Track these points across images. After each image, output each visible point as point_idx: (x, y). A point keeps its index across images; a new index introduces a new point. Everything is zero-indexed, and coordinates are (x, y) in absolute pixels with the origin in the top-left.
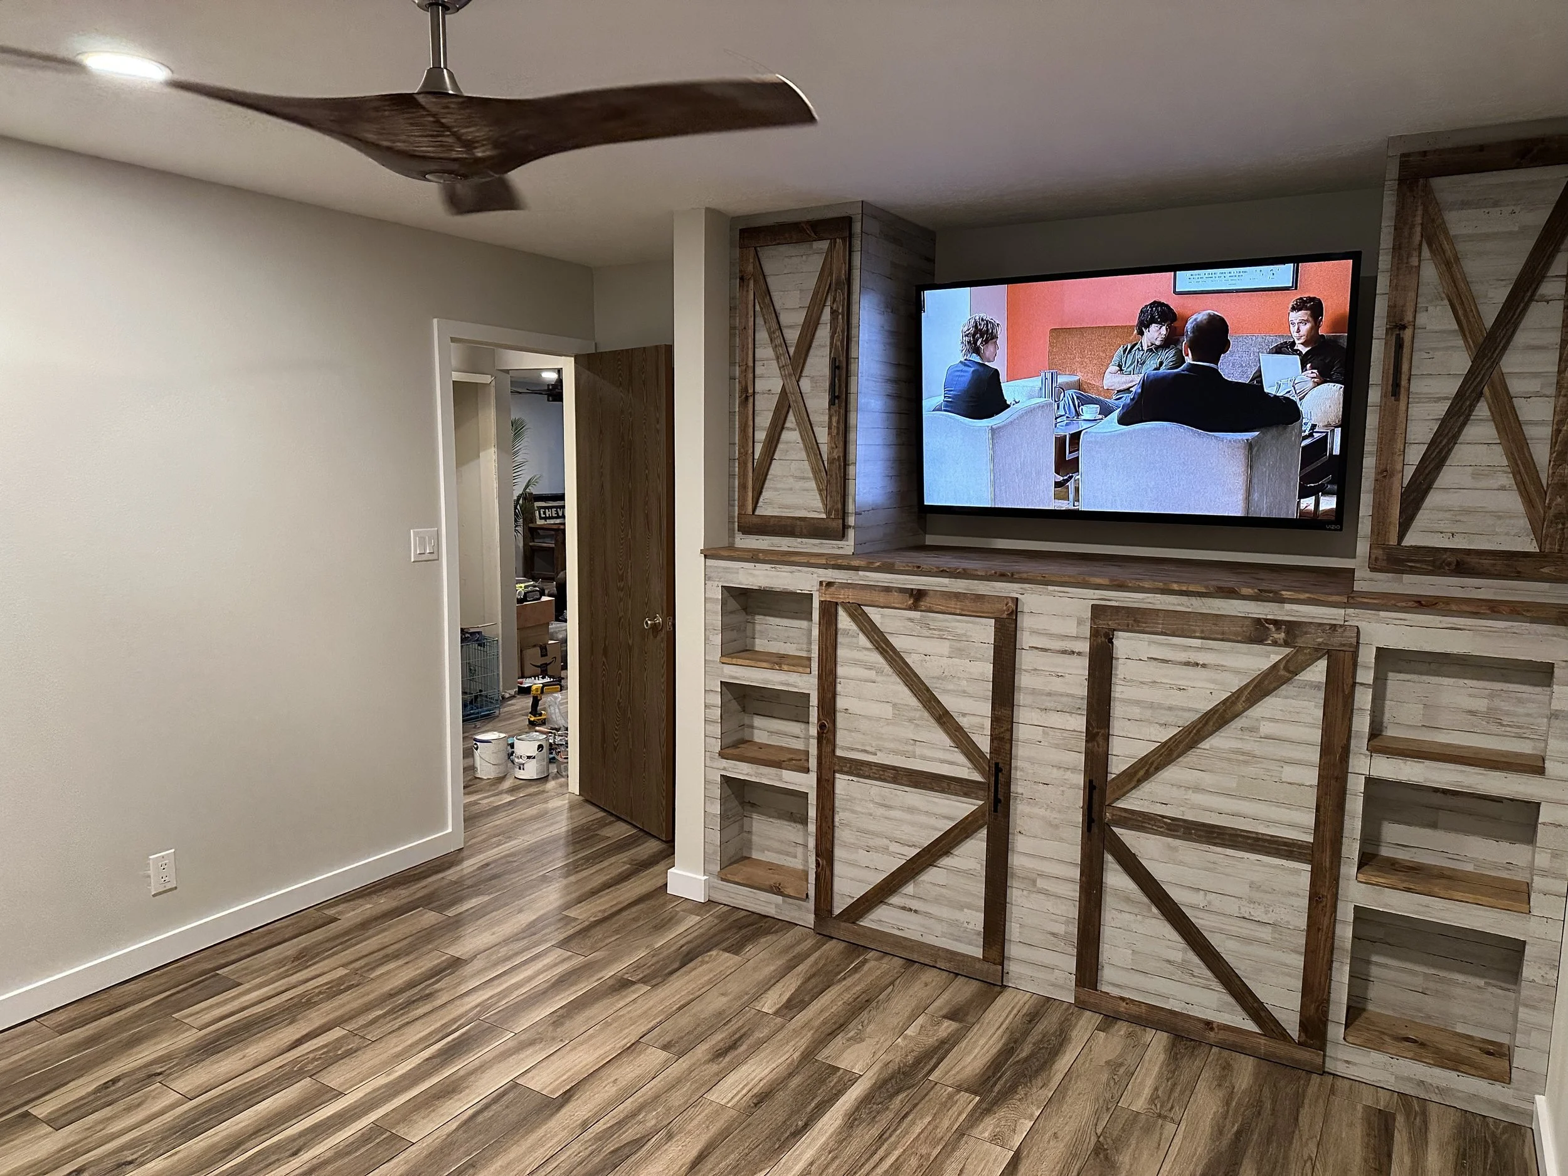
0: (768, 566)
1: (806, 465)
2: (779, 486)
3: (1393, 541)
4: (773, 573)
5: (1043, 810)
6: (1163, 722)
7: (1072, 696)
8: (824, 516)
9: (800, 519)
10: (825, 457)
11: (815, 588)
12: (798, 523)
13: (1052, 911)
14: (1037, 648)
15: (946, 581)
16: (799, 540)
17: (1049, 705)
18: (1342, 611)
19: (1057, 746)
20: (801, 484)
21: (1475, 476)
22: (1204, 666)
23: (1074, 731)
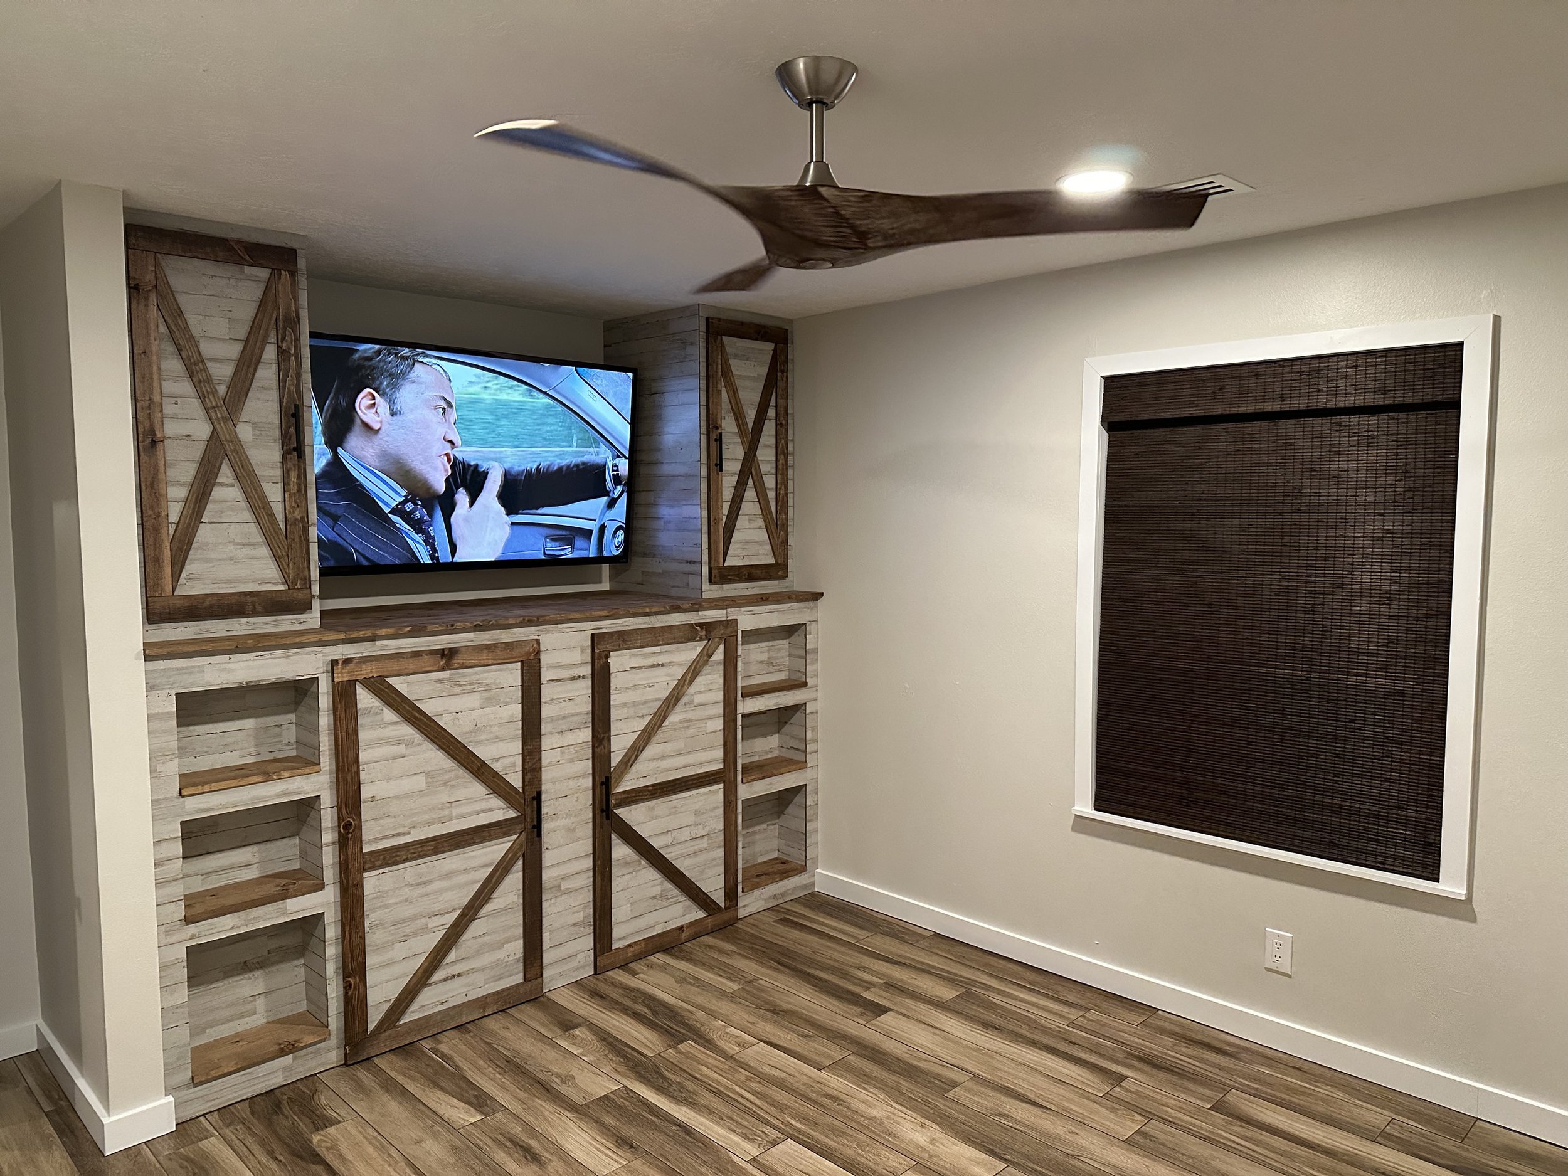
0: (251, 656)
1: (253, 529)
2: (212, 555)
3: (721, 565)
4: (260, 662)
5: (564, 820)
6: (640, 715)
7: (580, 714)
8: (282, 587)
9: (251, 594)
10: (280, 517)
11: (321, 670)
12: (249, 599)
13: (573, 905)
14: (552, 680)
15: (471, 635)
16: (244, 620)
17: (564, 727)
18: (725, 611)
19: (571, 761)
20: (246, 551)
21: (750, 520)
22: (663, 665)
23: (583, 742)
